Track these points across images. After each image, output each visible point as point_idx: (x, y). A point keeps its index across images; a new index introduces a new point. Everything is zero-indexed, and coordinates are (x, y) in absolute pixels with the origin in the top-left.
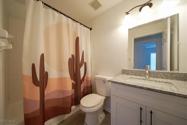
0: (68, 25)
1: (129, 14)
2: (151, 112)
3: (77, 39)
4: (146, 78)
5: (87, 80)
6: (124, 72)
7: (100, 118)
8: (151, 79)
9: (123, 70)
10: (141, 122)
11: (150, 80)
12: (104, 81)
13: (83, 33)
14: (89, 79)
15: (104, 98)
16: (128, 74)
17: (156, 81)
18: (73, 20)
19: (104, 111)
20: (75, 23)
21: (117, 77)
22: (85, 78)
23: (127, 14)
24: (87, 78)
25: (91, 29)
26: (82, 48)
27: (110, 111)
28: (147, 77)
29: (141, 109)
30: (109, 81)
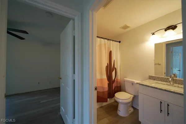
0: (105, 44)
1: (154, 34)
2: (168, 105)
3: (110, 53)
4: (170, 84)
5: (117, 82)
6: (151, 78)
7: (129, 110)
8: (175, 85)
9: (150, 76)
10: (161, 111)
11: (173, 86)
12: (133, 83)
13: (114, 46)
14: (119, 81)
15: (132, 96)
16: (154, 80)
17: (178, 87)
18: (108, 39)
19: (132, 107)
20: (109, 42)
21: (143, 81)
22: (115, 80)
23: (152, 35)
24: (117, 79)
25: (120, 42)
26: (114, 58)
27: (138, 108)
28: (172, 83)
29: (161, 103)
30: (137, 83)
